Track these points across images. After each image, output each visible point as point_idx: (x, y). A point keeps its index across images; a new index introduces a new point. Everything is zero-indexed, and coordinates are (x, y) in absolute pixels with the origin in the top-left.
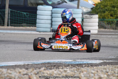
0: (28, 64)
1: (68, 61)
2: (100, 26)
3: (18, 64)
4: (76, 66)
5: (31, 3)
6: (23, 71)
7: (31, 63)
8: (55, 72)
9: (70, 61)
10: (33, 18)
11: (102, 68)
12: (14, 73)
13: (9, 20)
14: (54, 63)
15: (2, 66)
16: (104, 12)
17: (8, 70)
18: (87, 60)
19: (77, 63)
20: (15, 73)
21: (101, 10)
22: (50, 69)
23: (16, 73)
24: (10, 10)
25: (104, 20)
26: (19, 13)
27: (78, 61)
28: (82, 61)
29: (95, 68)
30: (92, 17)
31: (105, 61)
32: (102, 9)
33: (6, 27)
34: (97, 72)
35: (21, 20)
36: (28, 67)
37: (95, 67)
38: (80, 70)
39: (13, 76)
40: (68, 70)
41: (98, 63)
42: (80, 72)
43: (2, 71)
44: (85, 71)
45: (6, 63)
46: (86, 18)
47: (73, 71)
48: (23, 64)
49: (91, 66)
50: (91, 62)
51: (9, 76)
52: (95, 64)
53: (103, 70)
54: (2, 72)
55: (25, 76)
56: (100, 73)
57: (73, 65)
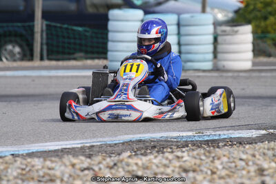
0: (93, 146)
1: (184, 134)
2: (257, 51)
3: (68, 147)
4: (203, 145)
5: (95, 6)
6: (81, 161)
7: (99, 144)
8: (154, 160)
9: (190, 134)
10: (101, 40)
11: (264, 148)
12: (60, 166)
13: (45, 47)
14: (152, 141)
15: (30, 151)
16: (265, 18)
17: (45, 160)
18: (228, 130)
19: (206, 138)
20: (63, 168)
21: (259, 14)
22: (142, 154)
23: (66, 166)
24: (45, 23)
25: (265, 37)
26: (67, 29)
27: (209, 134)
28: (218, 133)
29: (248, 149)
30: (237, 32)
31: (272, 131)
32: (260, 11)
33: (37, 63)
34: (254, 156)
35: (72, 46)
36: (91, 153)
37: (247, 146)
38: (213, 155)
39: (58, 173)
40: (185, 154)
41: (254, 136)
42: (213, 157)
43: (33, 163)
44: (224, 156)
45: (41, 144)
46: (224, 33)
47: (197, 157)
48: (79, 146)
49: (238, 145)
50: (238, 136)
51: (49, 175)
52: (249, 140)
53: (266, 151)
54: (33, 166)
55: (86, 172)
56: (259, 159)
57: (197, 144)
